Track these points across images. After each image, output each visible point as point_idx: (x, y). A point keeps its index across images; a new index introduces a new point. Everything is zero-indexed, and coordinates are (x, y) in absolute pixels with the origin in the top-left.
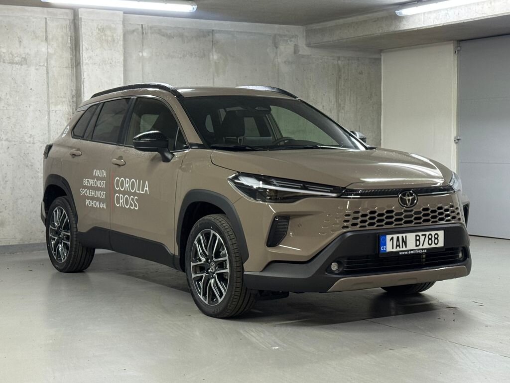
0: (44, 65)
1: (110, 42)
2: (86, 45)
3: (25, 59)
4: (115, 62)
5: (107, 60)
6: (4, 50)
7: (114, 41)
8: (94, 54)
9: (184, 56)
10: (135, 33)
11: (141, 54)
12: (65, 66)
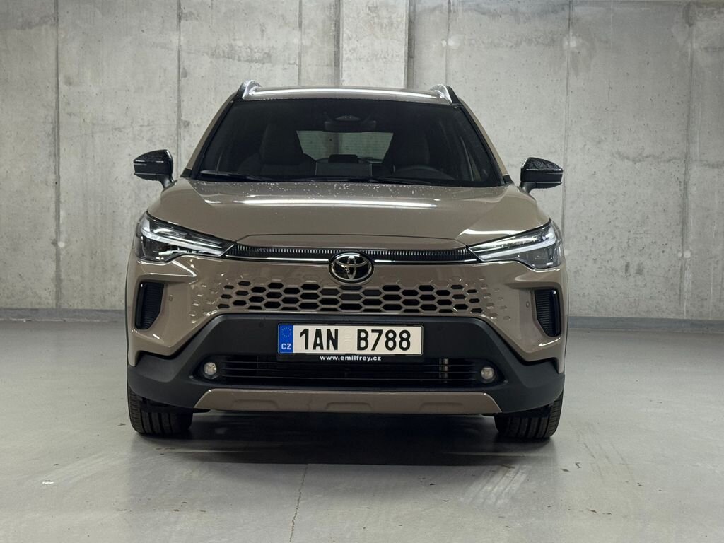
0: (295, 63)
1: (386, 26)
2: (348, 32)
3: (268, 55)
4: (392, 56)
5: (380, 53)
6: (240, 43)
7: (392, 24)
8: (359, 45)
9: (518, 44)
10: (437, 12)
11: (444, 43)
12: (326, 64)
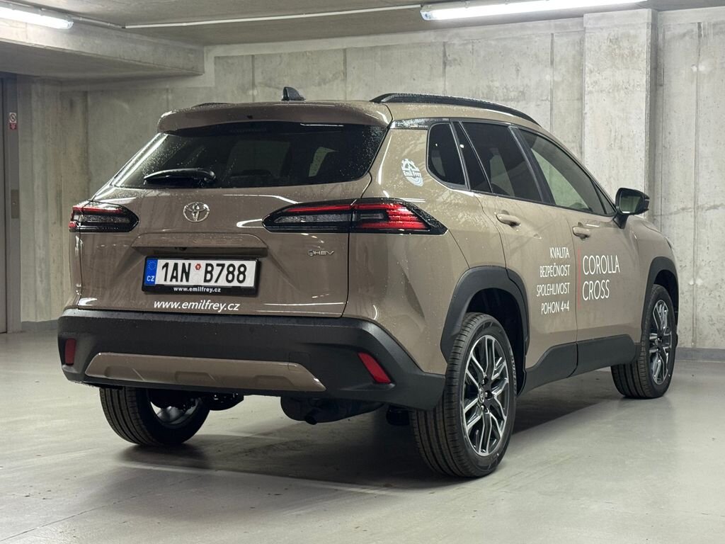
0: (547, 99)
1: (627, 56)
2: (589, 65)
4: (634, 86)
5: (621, 83)
6: (497, 84)
7: (633, 55)
8: (600, 78)
10: (687, 38)
11: (695, 69)
12: (576, 98)
